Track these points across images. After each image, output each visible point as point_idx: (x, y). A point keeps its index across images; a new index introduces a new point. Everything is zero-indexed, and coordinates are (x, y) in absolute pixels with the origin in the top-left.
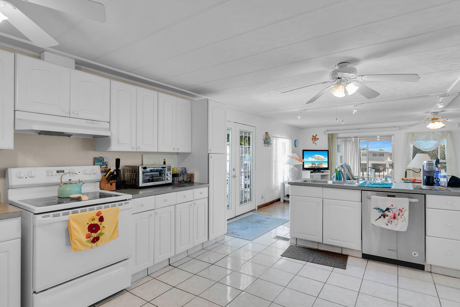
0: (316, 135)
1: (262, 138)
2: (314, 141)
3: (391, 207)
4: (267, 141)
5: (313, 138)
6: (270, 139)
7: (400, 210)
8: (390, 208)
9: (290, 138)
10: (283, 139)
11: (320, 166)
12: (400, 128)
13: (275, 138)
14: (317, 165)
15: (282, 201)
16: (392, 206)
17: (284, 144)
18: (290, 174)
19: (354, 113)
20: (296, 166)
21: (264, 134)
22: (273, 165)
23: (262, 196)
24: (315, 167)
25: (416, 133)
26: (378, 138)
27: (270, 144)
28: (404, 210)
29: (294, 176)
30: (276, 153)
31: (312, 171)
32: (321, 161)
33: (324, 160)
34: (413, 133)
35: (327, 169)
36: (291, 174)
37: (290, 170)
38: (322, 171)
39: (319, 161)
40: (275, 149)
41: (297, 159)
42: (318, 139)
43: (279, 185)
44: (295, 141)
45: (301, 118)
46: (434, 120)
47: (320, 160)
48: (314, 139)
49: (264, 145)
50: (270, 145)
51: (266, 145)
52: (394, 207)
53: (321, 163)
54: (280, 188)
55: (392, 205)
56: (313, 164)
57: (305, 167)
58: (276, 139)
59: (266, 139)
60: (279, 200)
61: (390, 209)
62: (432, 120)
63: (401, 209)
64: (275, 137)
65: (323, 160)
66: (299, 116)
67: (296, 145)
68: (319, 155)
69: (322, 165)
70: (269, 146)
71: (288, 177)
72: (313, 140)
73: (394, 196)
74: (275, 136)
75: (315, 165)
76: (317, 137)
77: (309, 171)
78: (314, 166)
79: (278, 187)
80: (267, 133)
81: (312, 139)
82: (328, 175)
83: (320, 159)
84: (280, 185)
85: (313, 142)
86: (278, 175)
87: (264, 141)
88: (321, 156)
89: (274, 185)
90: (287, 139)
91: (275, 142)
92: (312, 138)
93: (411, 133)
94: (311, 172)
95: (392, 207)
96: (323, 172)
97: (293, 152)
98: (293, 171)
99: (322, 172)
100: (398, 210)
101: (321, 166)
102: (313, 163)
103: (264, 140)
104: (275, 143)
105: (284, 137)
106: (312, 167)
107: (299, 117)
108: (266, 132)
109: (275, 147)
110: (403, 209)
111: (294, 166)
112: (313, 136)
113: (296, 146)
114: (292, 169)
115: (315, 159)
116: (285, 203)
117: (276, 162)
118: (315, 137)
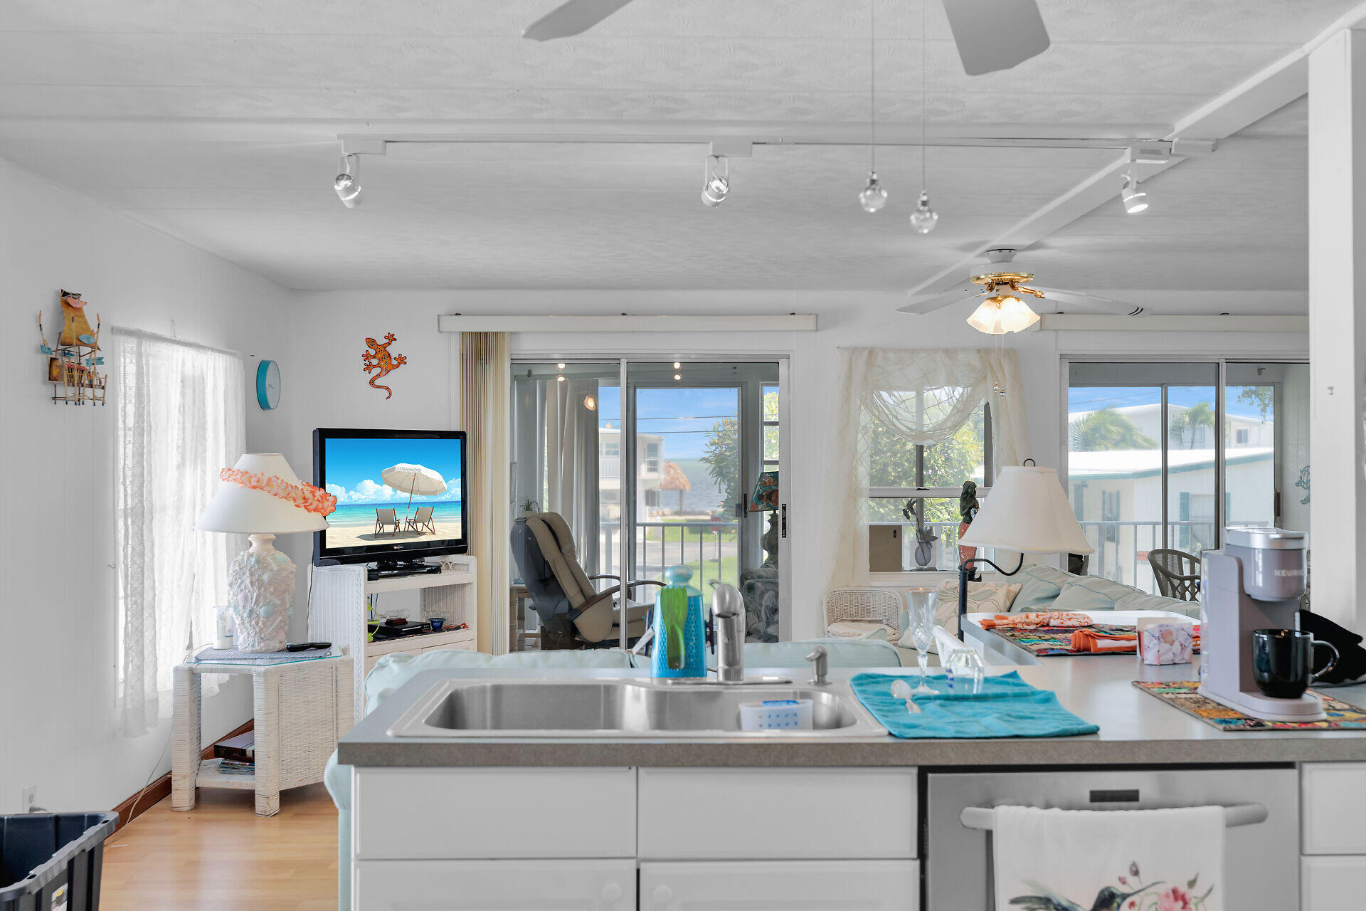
0: (391, 338)
1: (34, 339)
2: (376, 371)
3: (1132, 880)
4: (74, 360)
5: (372, 352)
6: (95, 347)
7: (1176, 899)
8: (1120, 889)
9: (229, 345)
10: (189, 354)
11: (419, 530)
12: (821, 320)
13: (131, 343)
14: (403, 529)
15: (182, 795)
16: (1136, 873)
17: (194, 387)
18: (240, 597)
19: (708, 198)
20: (282, 542)
21: (47, 304)
22: (115, 541)
23: (31, 798)
24: (392, 535)
25: (885, 350)
26: (677, 372)
27: (95, 382)
28: (1198, 891)
29: (268, 616)
30: (140, 455)
31: (374, 565)
32: (424, 498)
33: (443, 491)
34: (872, 352)
35: (458, 547)
36: (246, 599)
37: (239, 574)
38: (429, 560)
39: (417, 498)
40: (131, 421)
41: (288, 493)
42: (402, 360)
43: (165, 680)
44: (263, 367)
45: (357, 201)
46: (1001, 286)
47: (423, 493)
48: (375, 362)
49: (48, 390)
50: (99, 392)
51: (64, 390)
52: (1146, 877)
53: (424, 513)
54: (166, 707)
55: (1134, 865)
56: (382, 521)
57: (328, 546)
58: (139, 345)
59: (66, 344)
60: (163, 789)
61: (1125, 897)
62: (991, 289)
63: (1183, 889)
64: (130, 333)
65: (434, 493)
66: (345, 183)
67: (271, 396)
68: (419, 466)
69: (430, 525)
70: (89, 403)
71: (222, 618)
72: (369, 368)
73: (1130, 797)
74: (133, 326)
75: (397, 524)
76: (394, 350)
77: (360, 570)
78: (389, 528)
79: (155, 701)
80: (70, 300)
81: (361, 363)
82: (467, 589)
83: (421, 487)
84: (170, 686)
85: (372, 382)
86: (153, 615)
87: (44, 359)
88: (425, 471)
89: (121, 688)
90: (213, 350)
91: (131, 368)
92: (367, 356)
93: (864, 349)
94: (372, 576)
95: (1134, 884)
96: (436, 570)
97: (254, 442)
98: (266, 577)
99: (429, 572)
100: (1167, 896)
101: (425, 530)
102: (385, 514)
103: (44, 349)
104: (131, 381)
105: (191, 339)
106: (377, 536)
107: (349, 190)
108: (65, 294)
109: (131, 409)
110: (1192, 884)
111: (265, 541)
112: (371, 342)
113: (264, 404)
114: (258, 562)
115: (396, 487)
116: (203, 815)
117: (141, 514)
118: (385, 346)
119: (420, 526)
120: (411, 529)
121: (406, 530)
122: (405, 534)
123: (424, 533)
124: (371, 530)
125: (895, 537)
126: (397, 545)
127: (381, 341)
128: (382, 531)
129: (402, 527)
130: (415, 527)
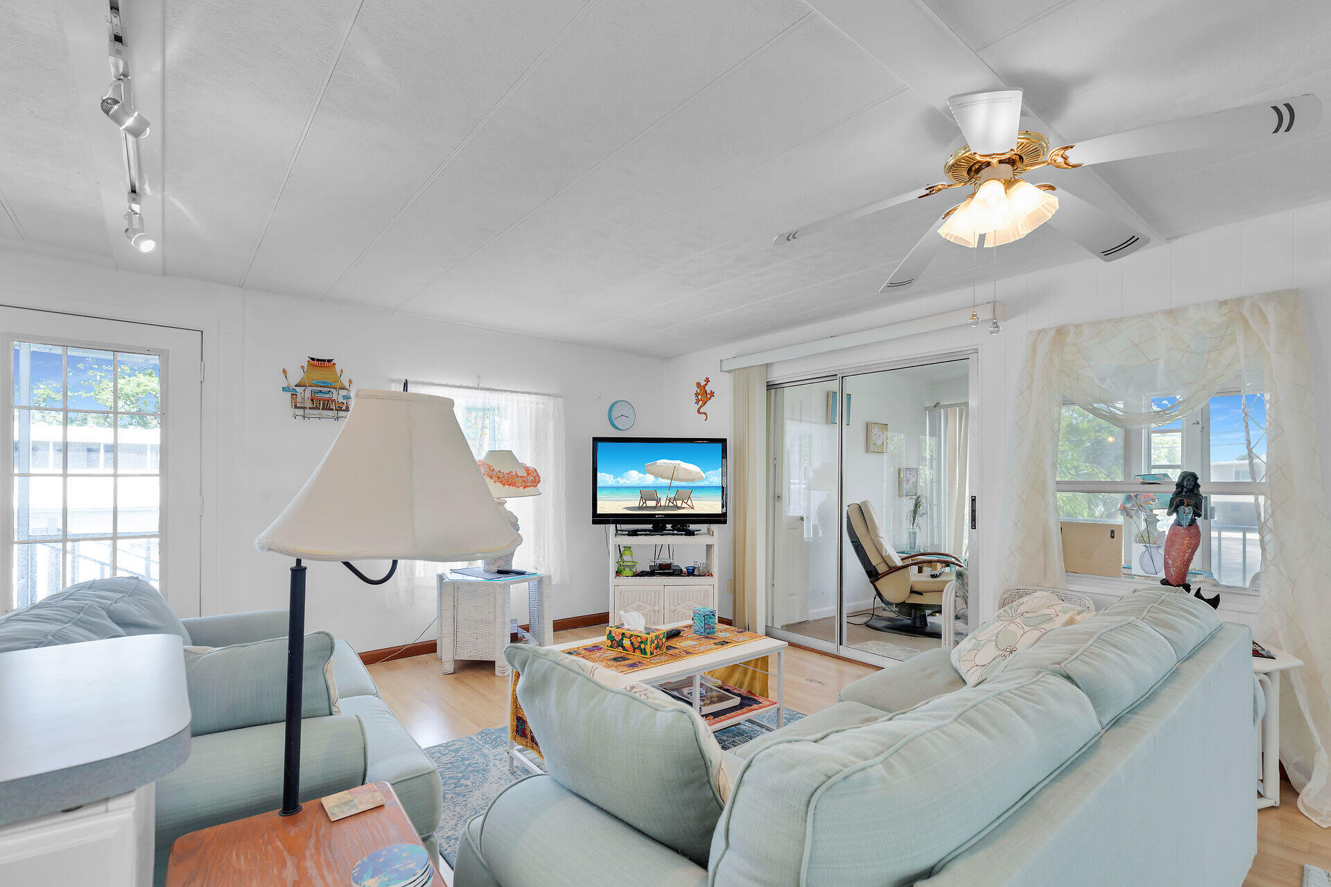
0: (707, 381)
2: (700, 403)
5: (699, 391)
11: (679, 505)
14: (664, 504)
24: (654, 508)
25: (1078, 325)
32: (684, 484)
33: (701, 479)
34: (1061, 330)
35: (719, 519)
38: (691, 527)
39: (675, 483)
42: (712, 394)
47: (682, 480)
48: (700, 397)
53: (684, 494)
56: (644, 498)
57: (599, 512)
65: (693, 480)
67: (622, 422)
68: (678, 462)
69: (689, 503)
72: (697, 401)
75: (658, 501)
76: (708, 389)
78: (652, 503)
82: (713, 548)
83: (681, 476)
85: (698, 410)
88: (683, 465)
92: (697, 395)
93: (1054, 328)
96: (699, 534)
101: (684, 505)
102: (647, 494)
106: (640, 508)
112: (698, 385)
115: (657, 475)
118: (704, 386)
119: (679, 503)
120: (671, 504)
121: (667, 505)
122: (665, 508)
123: (684, 508)
124: (637, 504)
125: (1113, 537)
126: (659, 514)
127: (703, 383)
128: (645, 505)
129: (663, 503)
130: (675, 503)
